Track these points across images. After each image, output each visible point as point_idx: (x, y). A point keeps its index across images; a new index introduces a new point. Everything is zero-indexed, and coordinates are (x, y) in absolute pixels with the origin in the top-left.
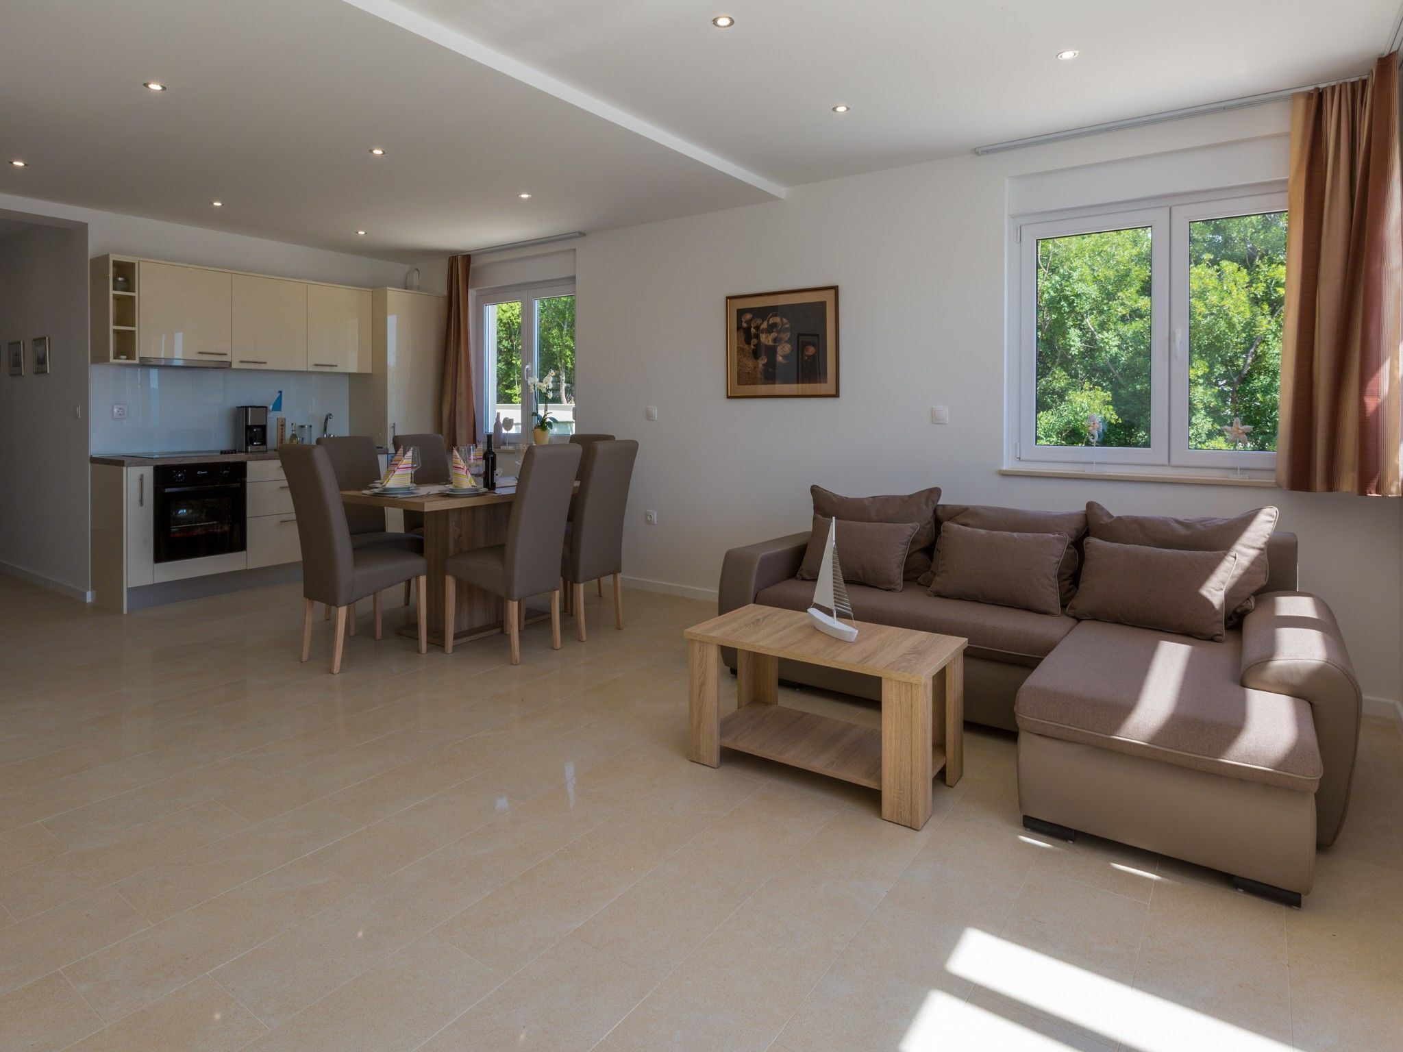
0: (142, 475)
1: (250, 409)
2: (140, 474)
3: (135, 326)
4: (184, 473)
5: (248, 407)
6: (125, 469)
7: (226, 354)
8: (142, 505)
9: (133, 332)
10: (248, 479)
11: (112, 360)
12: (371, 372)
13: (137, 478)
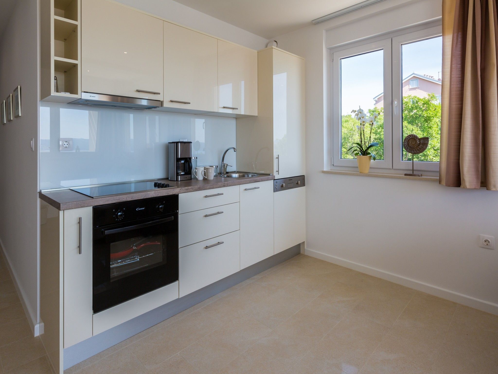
0: (80, 219)
1: (179, 144)
2: (78, 216)
3: (77, 59)
4: (123, 211)
5: (177, 143)
6: (61, 213)
7: (159, 94)
8: (80, 253)
9: (75, 66)
10: (180, 211)
11: (53, 93)
12: (256, 114)
13: (75, 221)
